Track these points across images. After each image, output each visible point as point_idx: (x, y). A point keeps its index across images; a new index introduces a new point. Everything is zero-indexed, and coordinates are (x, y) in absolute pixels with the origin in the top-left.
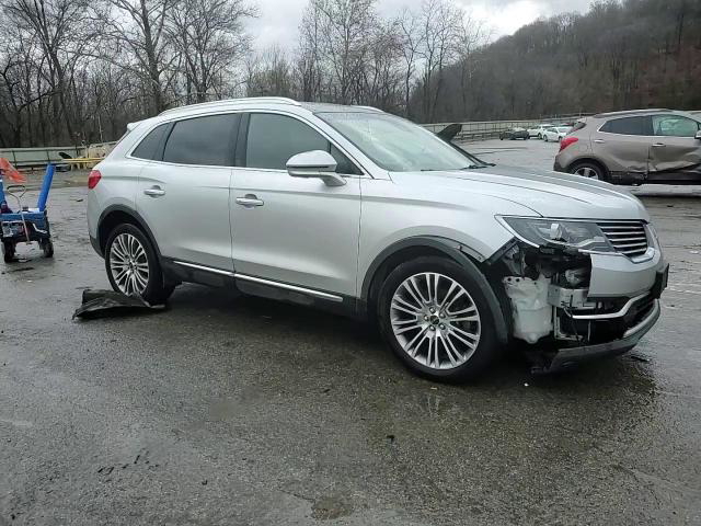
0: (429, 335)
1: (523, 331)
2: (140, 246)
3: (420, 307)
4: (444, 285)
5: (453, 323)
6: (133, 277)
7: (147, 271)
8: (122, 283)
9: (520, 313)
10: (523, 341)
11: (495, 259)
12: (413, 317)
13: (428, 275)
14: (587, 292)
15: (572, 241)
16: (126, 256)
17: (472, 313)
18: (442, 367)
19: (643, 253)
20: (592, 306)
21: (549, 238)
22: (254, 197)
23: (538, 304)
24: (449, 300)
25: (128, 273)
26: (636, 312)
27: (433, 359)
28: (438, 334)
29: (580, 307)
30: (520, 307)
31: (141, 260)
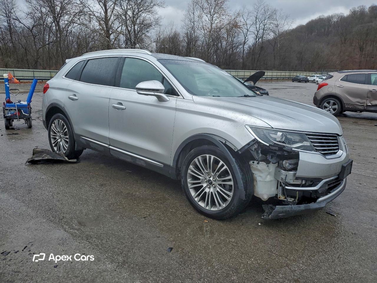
0: (207, 190)
1: (260, 193)
2: (65, 127)
3: (203, 174)
4: (216, 162)
5: (220, 185)
6: (61, 143)
7: (68, 140)
8: (56, 146)
9: (258, 182)
10: (260, 199)
11: (243, 150)
12: (199, 179)
13: (208, 156)
14: (296, 174)
15: (289, 143)
16: (59, 132)
17: (230, 180)
18: (212, 209)
19: (335, 153)
20: (299, 182)
21: (276, 141)
22: (121, 104)
23: (269, 178)
24: (218, 171)
25: (59, 140)
26: (327, 187)
27: (207, 204)
28: (212, 190)
29: (292, 182)
30: (258, 179)
31: (65, 134)
